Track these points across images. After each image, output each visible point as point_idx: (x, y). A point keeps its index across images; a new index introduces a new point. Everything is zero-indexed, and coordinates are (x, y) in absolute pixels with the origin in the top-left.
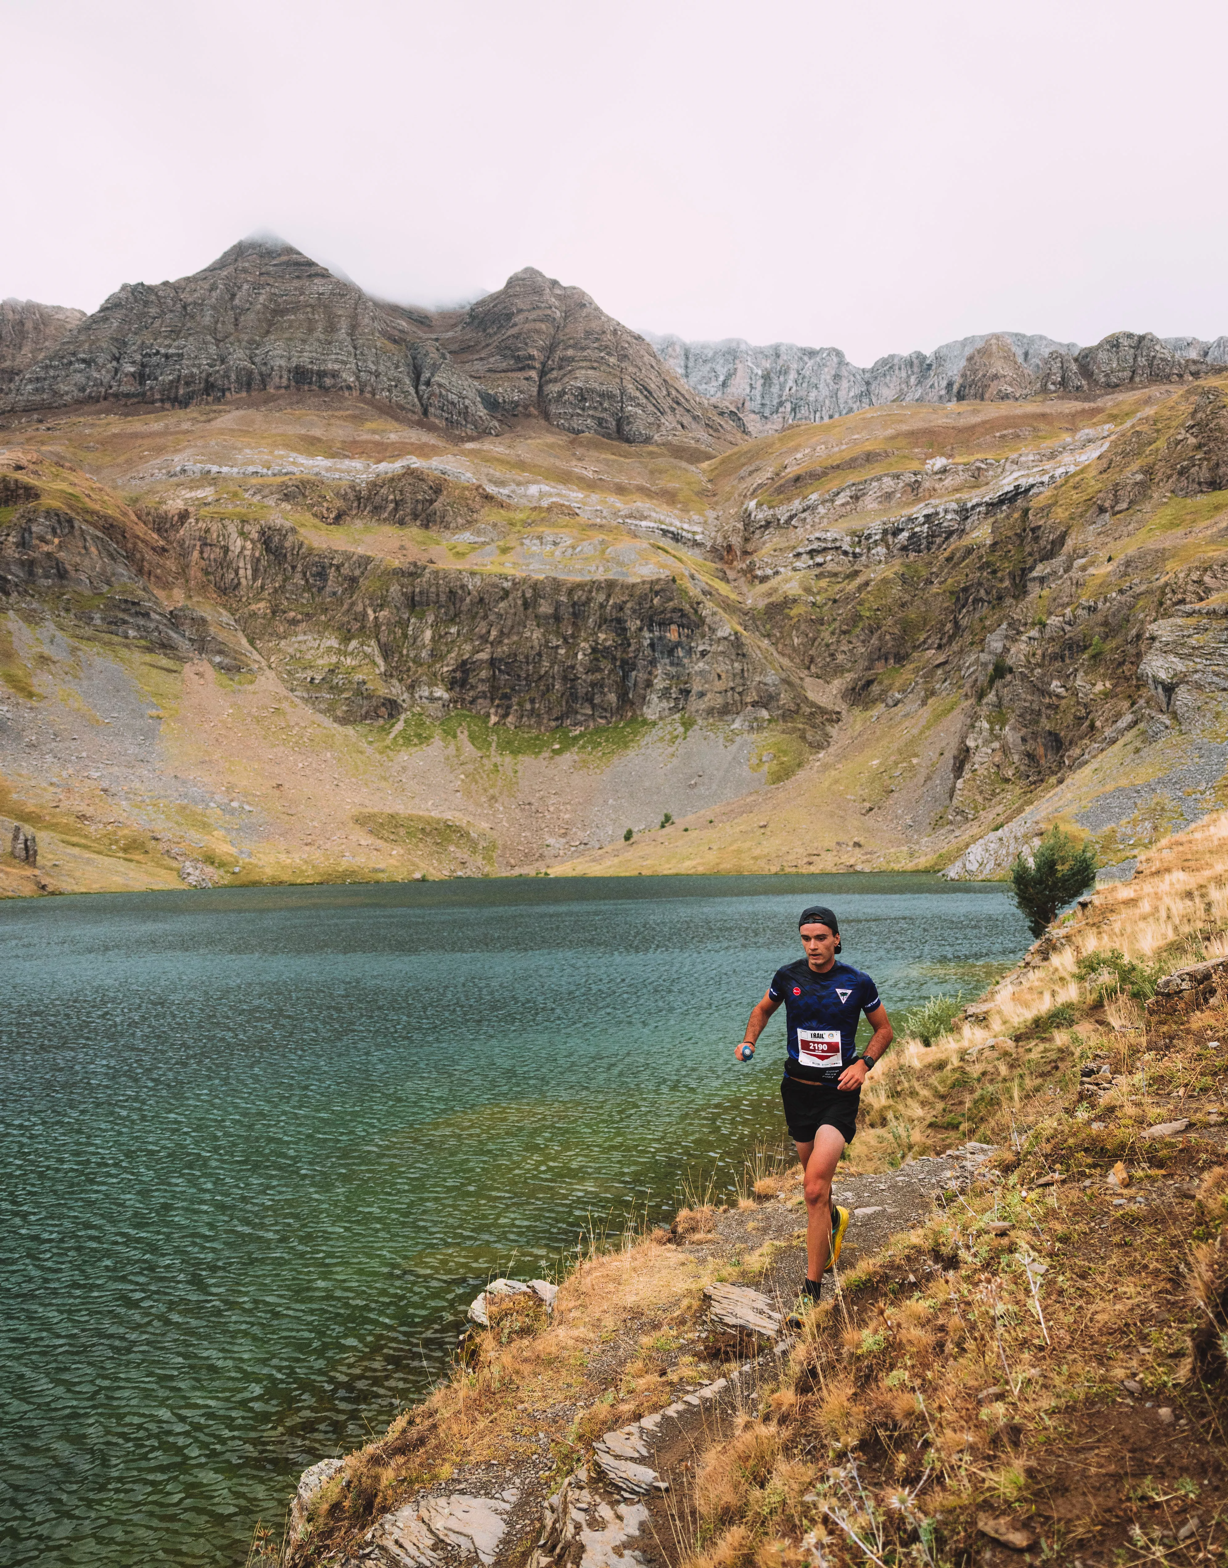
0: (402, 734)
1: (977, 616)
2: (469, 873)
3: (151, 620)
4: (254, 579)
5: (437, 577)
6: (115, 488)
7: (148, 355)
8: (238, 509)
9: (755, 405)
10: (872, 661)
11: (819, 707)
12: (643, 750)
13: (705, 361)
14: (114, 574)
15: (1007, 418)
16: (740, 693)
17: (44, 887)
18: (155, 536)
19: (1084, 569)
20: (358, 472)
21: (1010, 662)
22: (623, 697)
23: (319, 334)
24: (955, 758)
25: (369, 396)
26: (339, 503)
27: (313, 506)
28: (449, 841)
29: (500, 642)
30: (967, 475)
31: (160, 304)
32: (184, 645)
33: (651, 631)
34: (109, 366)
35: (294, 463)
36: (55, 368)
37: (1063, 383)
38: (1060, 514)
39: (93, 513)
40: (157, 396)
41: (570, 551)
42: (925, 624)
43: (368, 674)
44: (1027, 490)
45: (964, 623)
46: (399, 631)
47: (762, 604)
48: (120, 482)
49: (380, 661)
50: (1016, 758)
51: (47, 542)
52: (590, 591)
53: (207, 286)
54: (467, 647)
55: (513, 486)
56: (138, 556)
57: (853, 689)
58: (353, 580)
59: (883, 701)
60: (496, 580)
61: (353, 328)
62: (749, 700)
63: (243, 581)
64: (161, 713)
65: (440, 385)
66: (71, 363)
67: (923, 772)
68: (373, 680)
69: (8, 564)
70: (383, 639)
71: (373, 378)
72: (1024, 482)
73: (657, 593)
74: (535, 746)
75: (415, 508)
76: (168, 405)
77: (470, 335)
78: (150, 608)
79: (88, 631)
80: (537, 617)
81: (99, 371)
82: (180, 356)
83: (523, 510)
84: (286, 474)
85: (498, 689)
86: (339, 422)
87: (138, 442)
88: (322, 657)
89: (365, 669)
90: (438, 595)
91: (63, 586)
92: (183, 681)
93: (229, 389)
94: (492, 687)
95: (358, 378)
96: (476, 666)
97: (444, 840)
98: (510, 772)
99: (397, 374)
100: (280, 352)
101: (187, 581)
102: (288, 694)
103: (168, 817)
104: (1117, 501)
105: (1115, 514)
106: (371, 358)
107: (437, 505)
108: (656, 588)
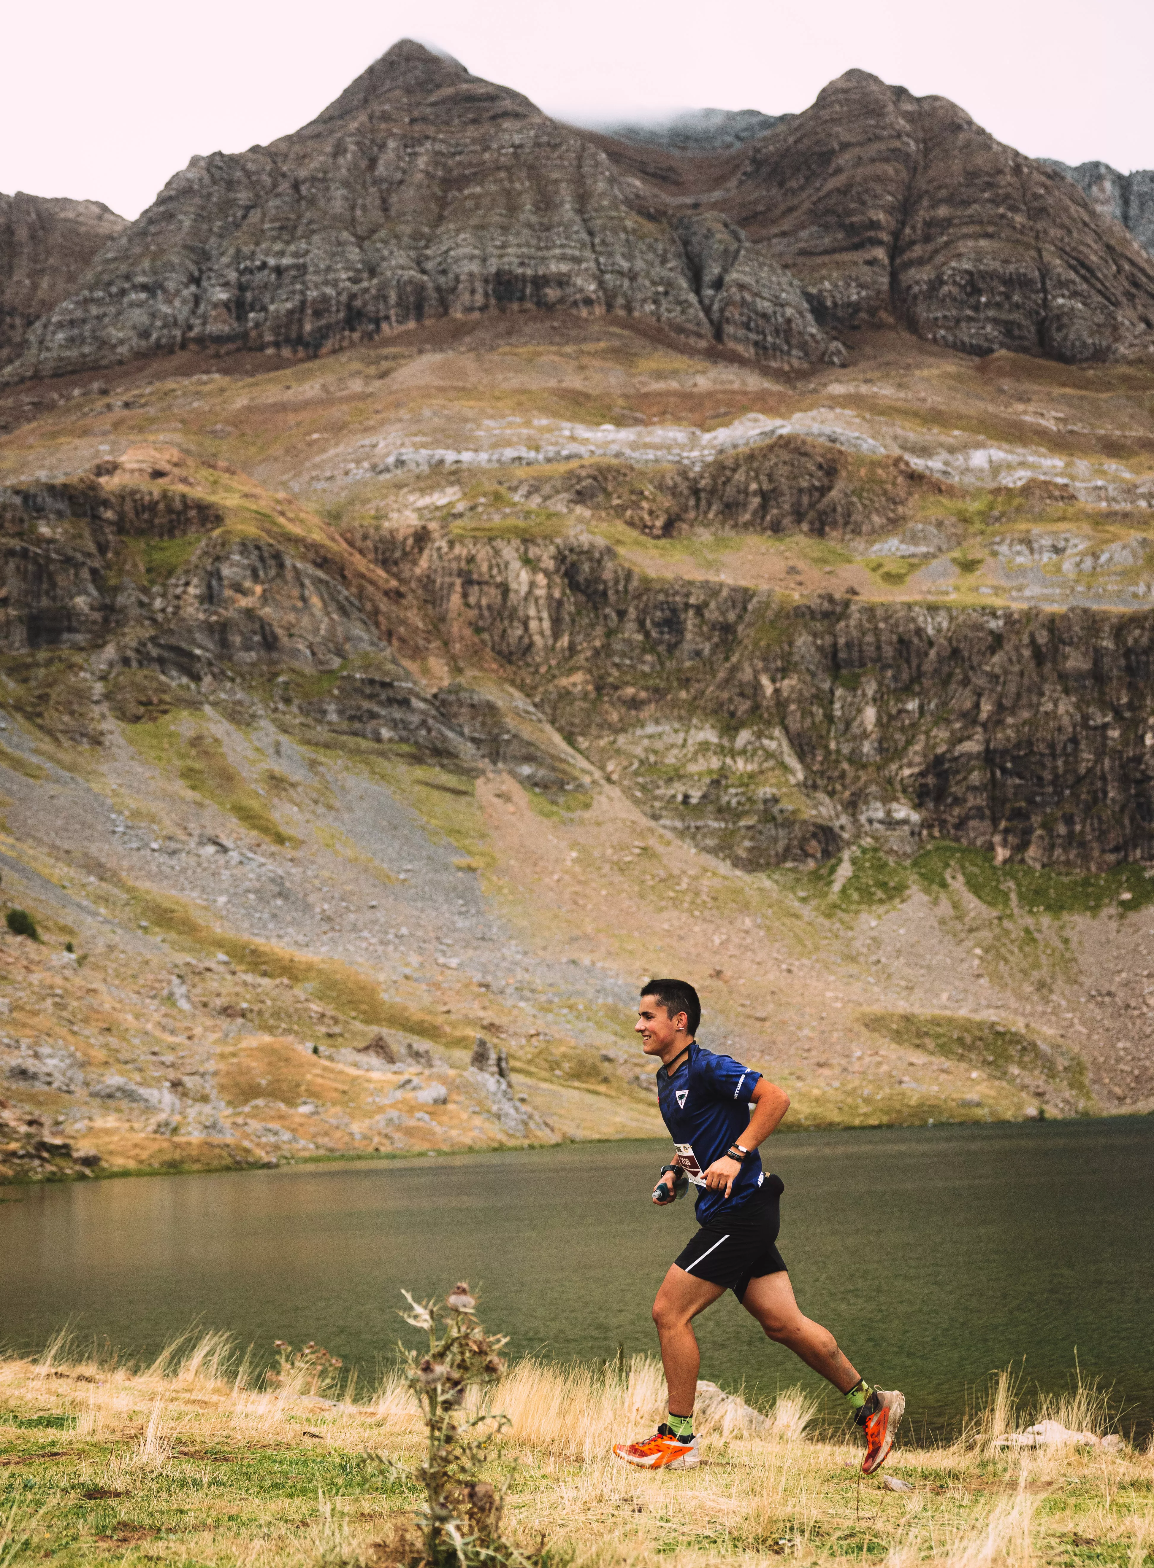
0: (853, 883)
2: (1053, 1111)
3: (413, 711)
4: (556, 635)
5: (870, 618)
7: (249, 271)
8: (511, 522)
18: (381, 572)
20: (682, 447)
23: (527, 214)
25: (621, 313)
26: (667, 502)
27: (623, 508)
28: (1009, 1059)
29: (1000, 722)
31: (253, 185)
32: (467, 750)
34: (186, 293)
35: (573, 438)
36: (98, 302)
39: (298, 540)
40: (269, 338)
41: (1088, 563)
43: (779, 786)
46: (818, 712)
48: (295, 486)
49: (793, 762)
51: (244, 592)
53: (329, 149)
54: (942, 734)
55: (945, 455)
56: (371, 606)
58: (727, 629)
60: (975, 617)
63: (538, 640)
64: (474, 862)
65: (742, 287)
66: (123, 293)
68: (789, 795)
69: (190, 631)
70: (794, 725)
71: (626, 283)
74: (1088, 898)
75: (798, 503)
76: (286, 352)
77: (757, 194)
78: (410, 691)
79: (321, 733)
80: (1062, 677)
81: (170, 303)
82: (302, 269)
83: (976, 494)
84: (568, 458)
85: (1005, 801)
86: (597, 363)
87: (292, 419)
88: (694, 759)
89: (773, 777)
90: (878, 648)
91: (272, 663)
92: (481, 808)
93: (387, 318)
94: (992, 799)
95: (601, 284)
96: (960, 765)
97: (998, 1056)
98: (1057, 943)
99: (665, 273)
100: (468, 250)
101: (446, 644)
102: (652, 824)
103: (599, 1025)
106: (619, 249)
107: (834, 494)
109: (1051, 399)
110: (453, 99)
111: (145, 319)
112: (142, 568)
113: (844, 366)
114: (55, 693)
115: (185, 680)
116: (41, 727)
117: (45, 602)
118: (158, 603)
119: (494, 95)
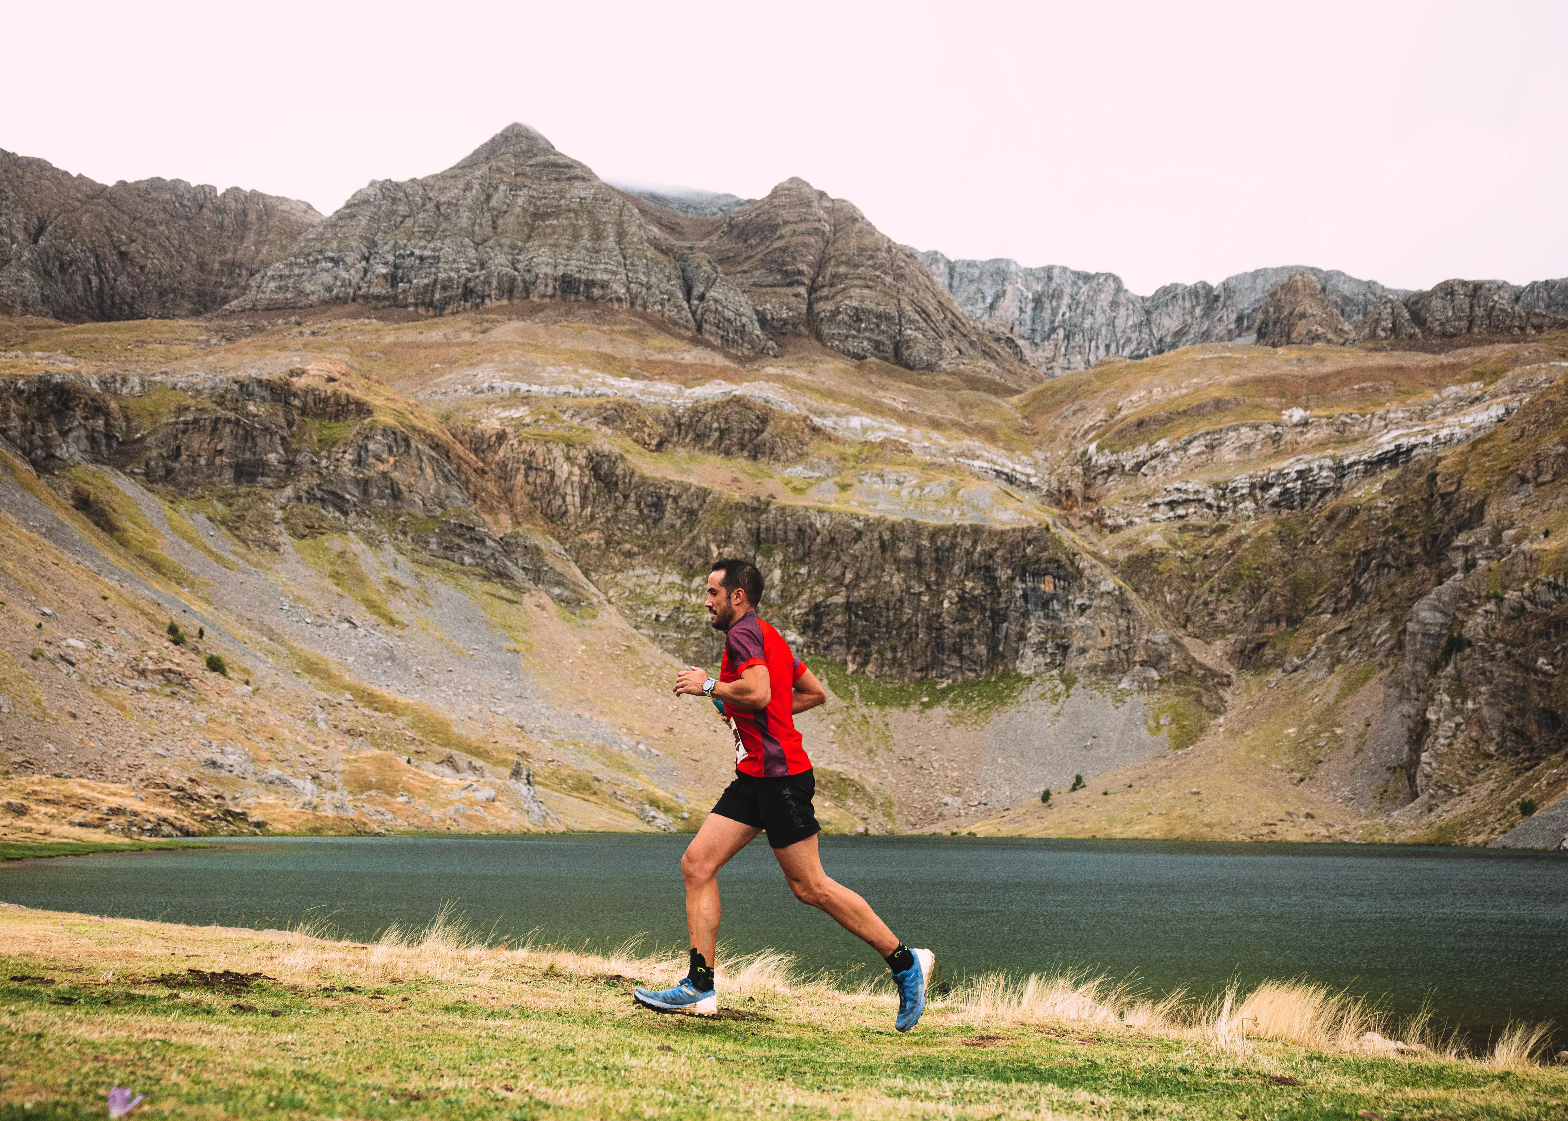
1: (1383, 582)
2: (872, 830)
3: (487, 547)
5: (782, 514)
7: (402, 256)
8: (560, 432)
9: (1026, 330)
10: (1262, 623)
11: (1209, 670)
12: (1023, 707)
13: (971, 281)
14: (448, 497)
15: (1363, 369)
16: (1126, 652)
18: (473, 456)
19: (1517, 540)
20: (673, 396)
21: (1468, 634)
22: (993, 649)
23: (585, 241)
24: (1410, 729)
25: (639, 309)
26: (660, 429)
27: (632, 431)
28: (848, 795)
29: (856, 586)
30: (1331, 430)
31: (409, 203)
32: (519, 574)
33: (1023, 581)
34: (359, 266)
35: (603, 384)
36: (300, 265)
37: (1395, 329)
38: (1473, 482)
39: (421, 430)
40: (411, 300)
41: (917, 492)
42: (1316, 587)
44: (1410, 451)
45: (1367, 587)
47: (1122, 555)
48: (421, 396)
51: (382, 461)
52: (955, 537)
53: (461, 186)
54: (820, 590)
55: (834, 418)
56: (464, 476)
57: (1242, 652)
58: (692, 513)
59: (1281, 665)
60: (846, 519)
61: (621, 236)
62: (1137, 658)
63: (571, 509)
64: (519, 647)
65: (716, 301)
66: (317, 261)
67: (1351, 744)
69: (344, 483)
71: (644, 291)
72: (1405, 442)
73: (1029, 542)
74: (902, 699)
75: (743, 438)
76: (421, 310)
77: (730, 245)
78: (486, 534)
79: (425, 556)
80: (896, 561)
81: (348, 271)
82: (437, 259)
83: (852, 444)
84: (600, 395)
85: (856, 635)
86: (622, 338)
87: (422, 353)
88: (665, 593)
90: (786, 533)
91: (397, 508)
92: (526, 612)
93: (489, 296)
94: (849, 632)
95: (628, 290)
96: (831, 610)
97: (841, 793)
98: (882, 725)
99: (669, 287)
100: (546, 259)
101: (511, 506)
102: (635, 631)
103: (594, 758)
104: (1539, 472)
105: (1538, 485)
106: (642, 269)
107: (765, 435)
108: (1026, 536)
109: (900, 390)
110: (545, 165)
111: (330, 280)
112: (315, 438)
113: (775, 357)
114: (249, 515)
115: (337, 514)
116: (238, 537)
117: (248, 455)
118: (324, 463)
119: (570, 165)
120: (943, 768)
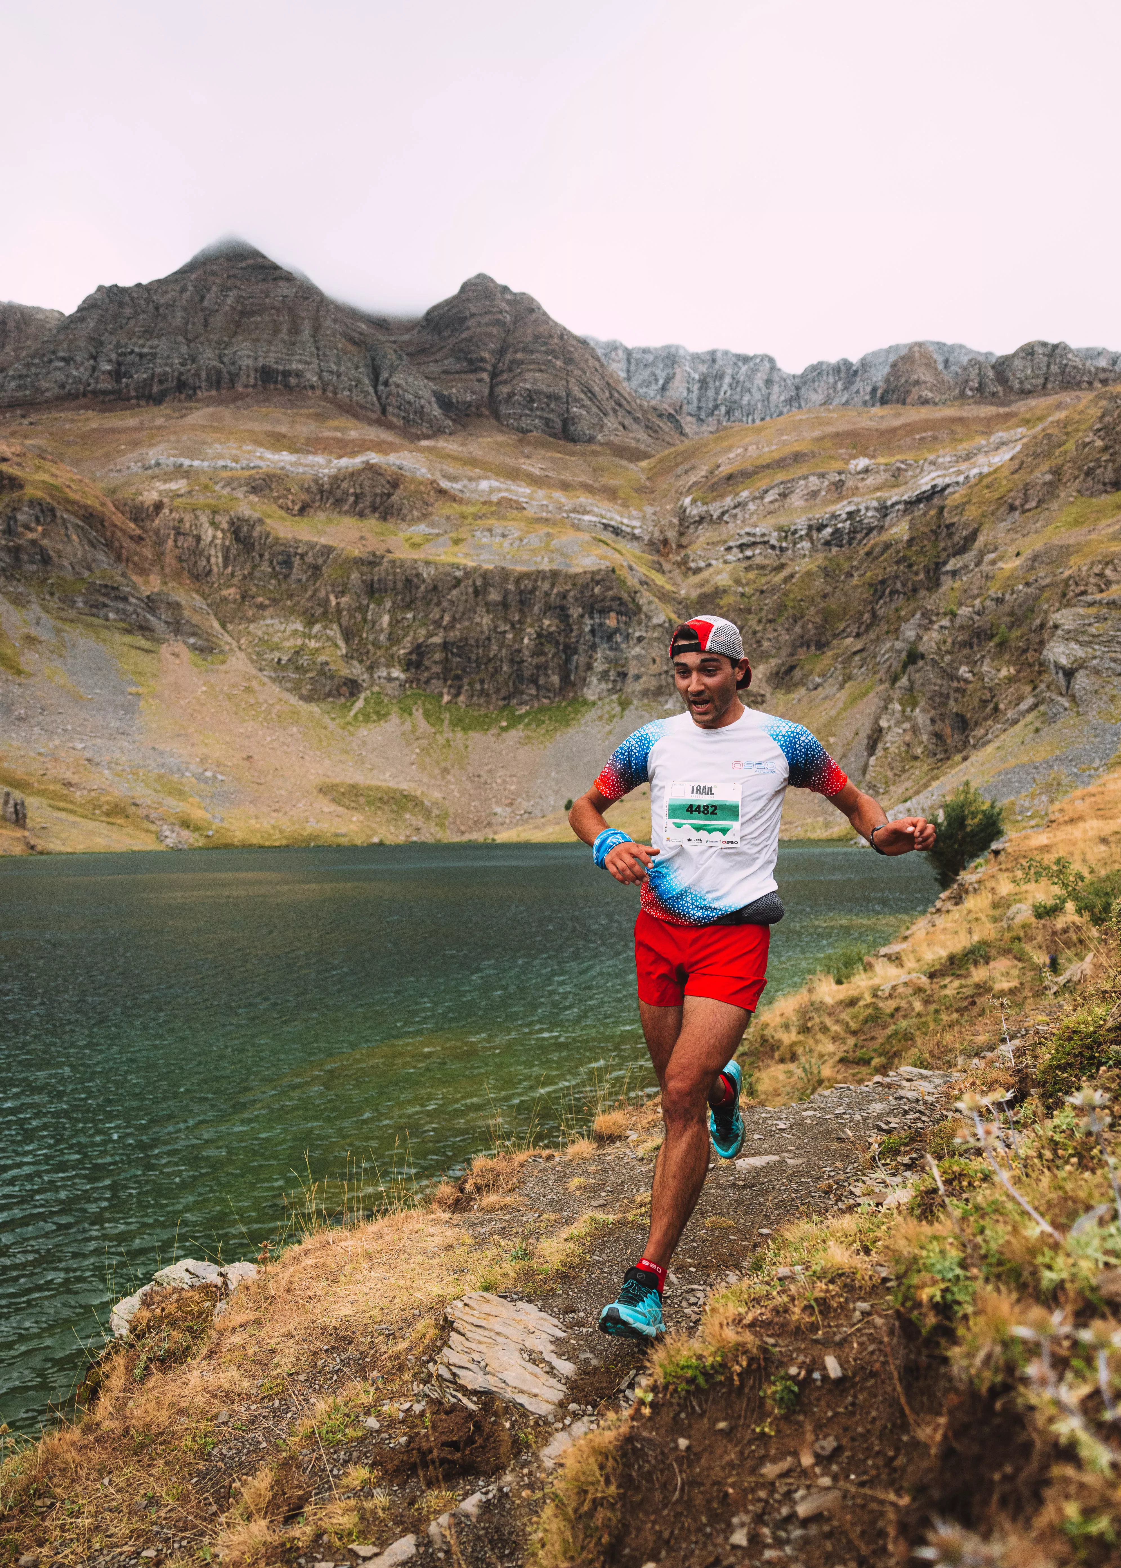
0: (361, 711)
1: (893, 606)
2: (423, 839)
3: (129, 604)
4: (225, 566)
5: (394, 566)
6: (94, 480)
7: (123, 354)
8: (209, 501)
9: (692, 408)
10: (794, 648)
12: (582, 728)
13: (646, 366)
15: (926, 421)
17: (33, 847)
18: (132, 525)
19: (993, 563)
20: (320, 466)
21: (922, 649)
22: (565, 679)
23: (284, 335)
24: (869, 737)
25: (330, 395)
26: (304, 496)
27: (278, 498)
28: (406, 810)
29: (453, 627)
30: (887, 476)
31: (134, 305)
32: (160, 627)
33: (592, 618)
34: (87, 364)
35: (260, 458)
36: (36, 366)
37: (980, 389)
38: (972, 513)
39: (74, 503)
40: (133, 394)
41: (517, 543)
42: (845, 614)
43: (330, 656)
44: (944, 489)
45: (881, 613)
46: (359, 616)
47: (694, 594)
48: (98, 474)
49: (341, 643)
50: (925, 737)
51: (31, 530)
52: (536, 580)
53: (178, 288)
54: (423, 632)
55: (466, 482)
56: (117, 544)
57: (777, 674)
58: (317, 568)
59: (805, 685)
60: (448, 569)
61: (316, 330)
63: (214, 568)
64: (140, 690)
65: (398, 386)
66: (51, 361)
68: (335, 662)
70: (344, 623)
71: (334, 378)
72: (941, 482)
73: (597, 583)
74: (483, 724)
75: (374, 502)
76: (143, 402)
77: (426, 338)
78: (128, 592)
79: (72, 613)
80: (487, 604)
81: (77, 369)
82: (154, 355)
83: (474, 504)
84: (253, 468)
85: (451, 670)
86: (302, 420)
87: (117, 436)
88: (288, 639)
89: (328, 651)
90: (395, 583)
91: (47, 572)
92: (160, 660)
93: (200, 387)
94: (445, 668)
95: (320, 378)
96: (432, 648)
97: (400, 808)
98: (461, 747)
99: (357, 375)
100: (247, 353)
101: (163, 568)
102: (257, 673)
103: (147, 785)
104: (1026, 500)
105: (1024, 512)
106: (332, 359)
107: (394, 498)
108: (597, 578)
110: (254, 267)
111: (63, 378)
113: (451, 434)
119: (275, 267)
120: (505, 782)
